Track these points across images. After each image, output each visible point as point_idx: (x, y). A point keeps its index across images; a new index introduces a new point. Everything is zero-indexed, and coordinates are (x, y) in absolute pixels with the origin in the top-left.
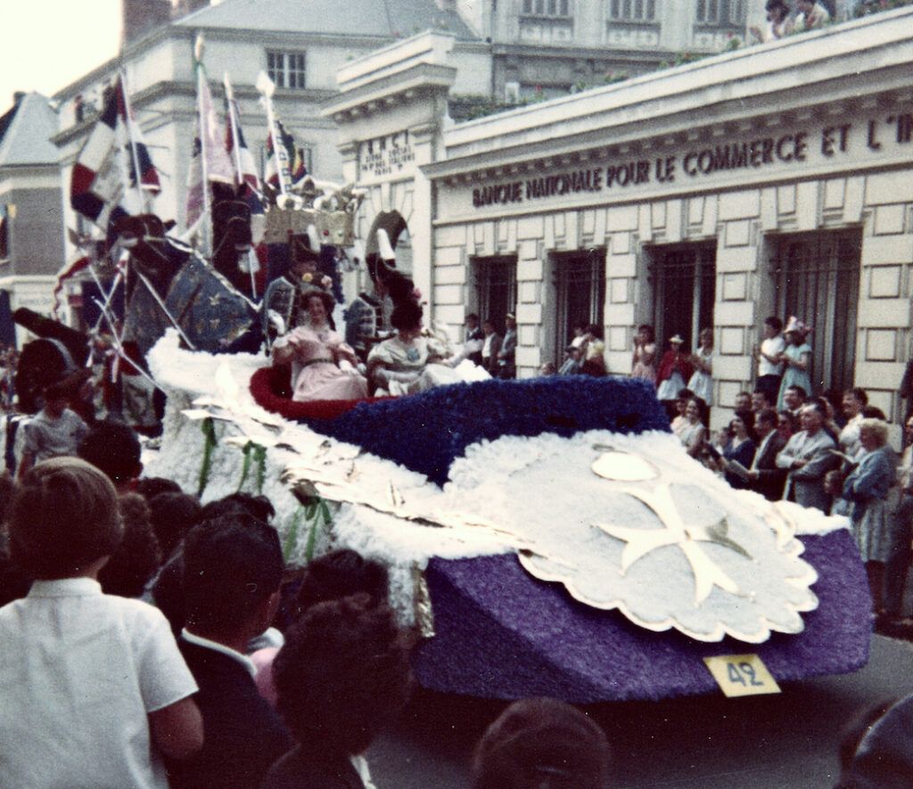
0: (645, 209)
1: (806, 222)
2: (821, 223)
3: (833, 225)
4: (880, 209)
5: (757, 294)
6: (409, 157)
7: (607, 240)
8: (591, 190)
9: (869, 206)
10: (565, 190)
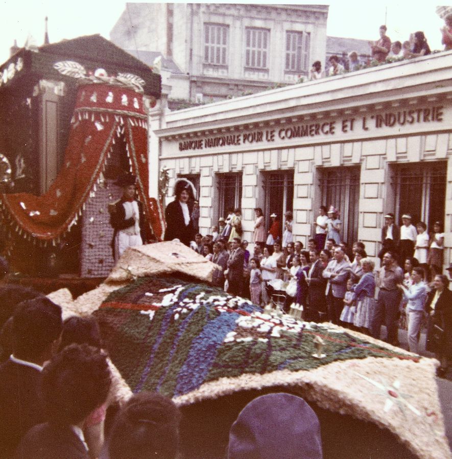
0: (261, 153)
1: (335, 162)
2: (342, 163)
3: (347, 164)
4: (369, 157)
5: (313, 195)
7: (243, 168)
8: (235, 144)
9: (364, 156)
10: (223, 144)
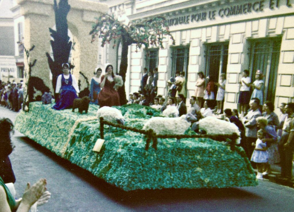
0: (204, 29)
1: (262, 34)
2: (267, 34)
3: (272, 35)
4: (289, 30)
5: (242, 62)
6: (124, 13)
7: (190, 42)
8: (186, 23)
9: (285, 28)
10: (176, 24)
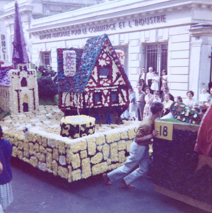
0: (81, 40)
1: (116, 43)
2: (120, 44)
3: (122, 44)
8: (68, 36)
9: (130, 40)
10: (62, 36)
